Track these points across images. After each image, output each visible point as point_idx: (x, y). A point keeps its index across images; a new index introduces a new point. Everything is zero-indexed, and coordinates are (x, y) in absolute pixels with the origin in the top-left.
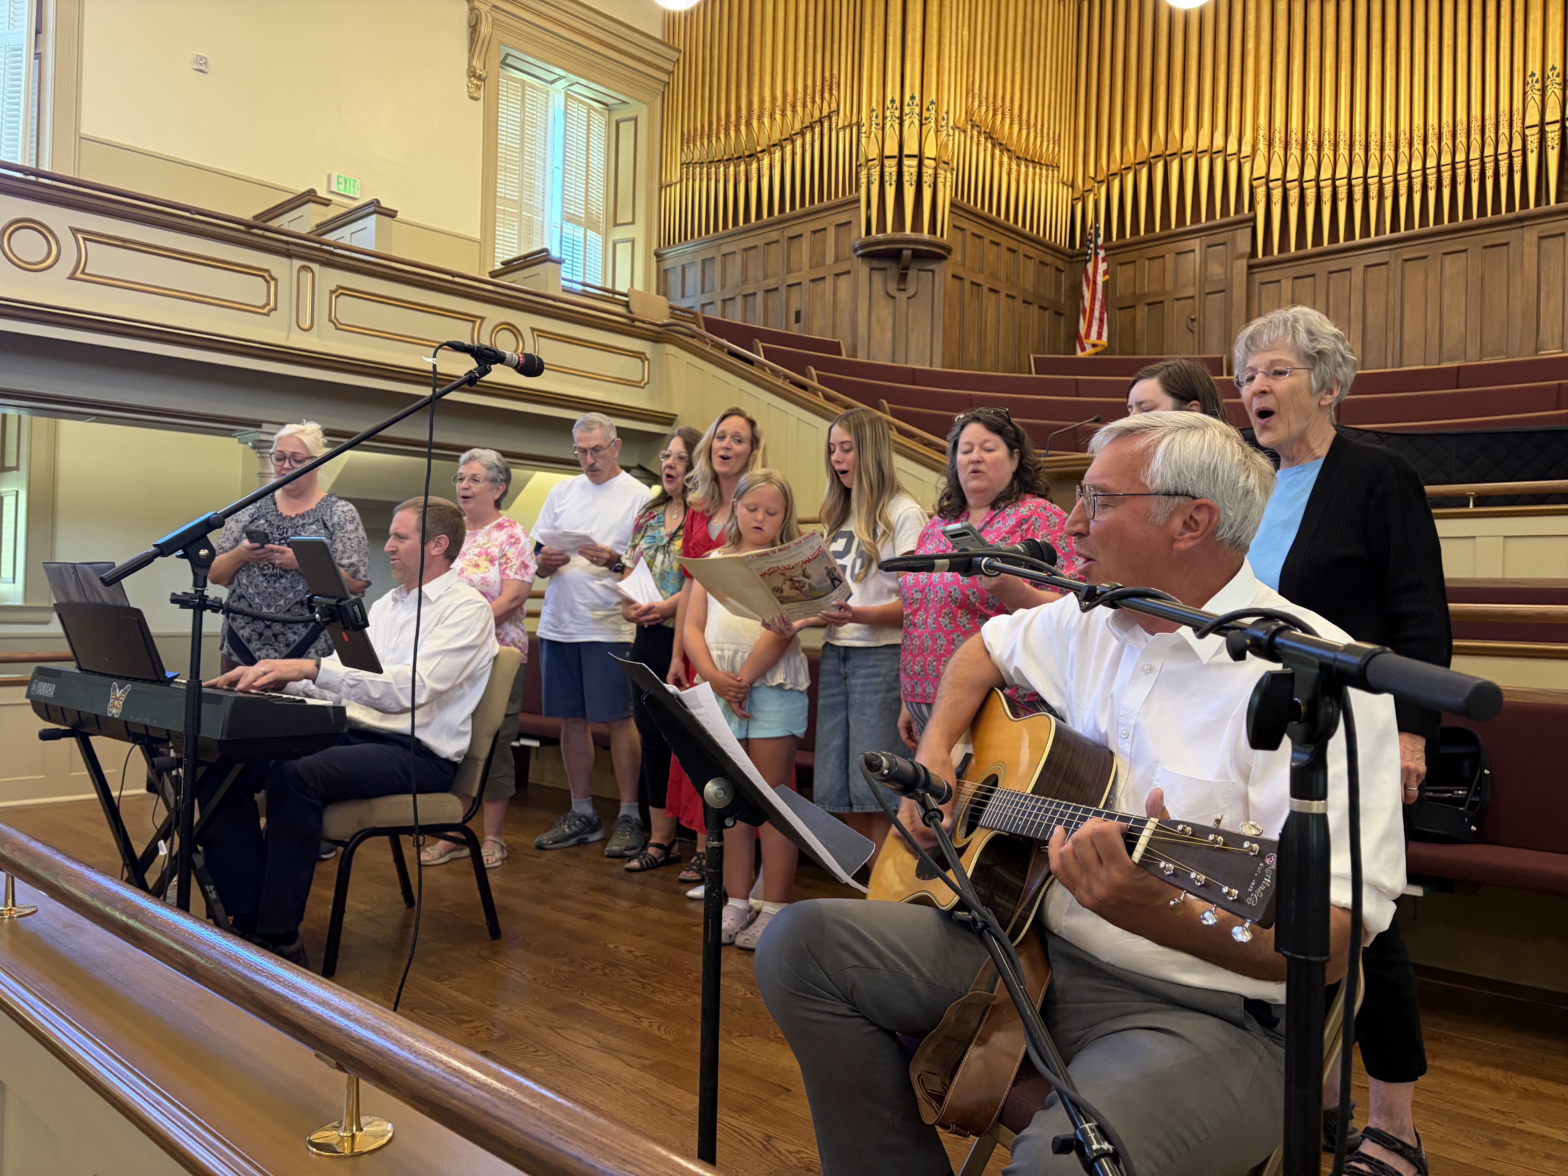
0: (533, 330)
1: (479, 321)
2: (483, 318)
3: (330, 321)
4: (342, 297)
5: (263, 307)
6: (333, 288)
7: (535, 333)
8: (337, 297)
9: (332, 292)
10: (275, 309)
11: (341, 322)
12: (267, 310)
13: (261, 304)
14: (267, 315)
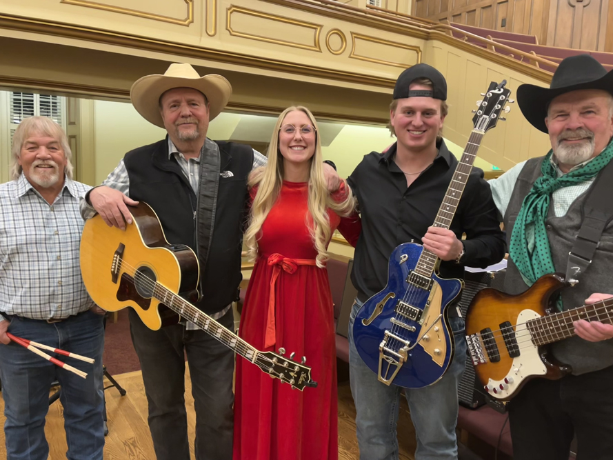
0: (352, 33)
1: (319, 28)
2: (321, 26)
3: (227, 29)
4: (234, 12)
5: (185, 21)
6: (229, 7)
7: (354, 35)
8: (231, 13)
9: (229, 9)
10: (192, 22)
11: (234, 30)
12: (187, 23)
13: (183, 19)
14: (188, 26)
